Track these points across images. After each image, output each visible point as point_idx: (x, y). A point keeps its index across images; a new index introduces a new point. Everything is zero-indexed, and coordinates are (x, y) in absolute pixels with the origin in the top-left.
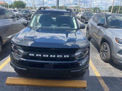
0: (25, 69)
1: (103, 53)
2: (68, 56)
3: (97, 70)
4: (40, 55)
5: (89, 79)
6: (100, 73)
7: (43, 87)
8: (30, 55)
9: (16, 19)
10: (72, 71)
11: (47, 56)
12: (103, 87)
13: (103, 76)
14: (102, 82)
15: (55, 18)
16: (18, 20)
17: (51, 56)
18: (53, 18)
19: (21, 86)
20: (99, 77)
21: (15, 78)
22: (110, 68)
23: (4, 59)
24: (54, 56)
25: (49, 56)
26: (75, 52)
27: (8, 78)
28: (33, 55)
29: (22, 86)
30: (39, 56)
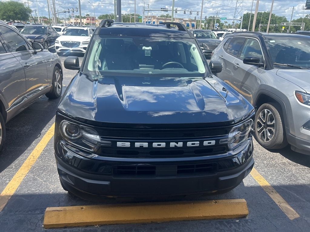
0: (107, 183)
1: (263, 129)
2: (213, 142)
3: (259, 171)
4: (146, 145)
5: (246, 193)
6: (266, 177)
7: (144, 224)
8: (119, 144)
9: (32, 51)
10: (222, 179)
11: (163, 145)
12: (284, 211)
13: (275, 184)
14: (277, 198)
15: (150, 48)
16: (35, 53)
17: (172, 144)
18: (144, 48)
19: (87, 226)
20: (266, 187)
21: (68, 208)
22: (284, 164)
23: (16, 162)
24: (180, 144)
25: (168, 144)
26: (227, 132)
27: (48, 209)
28: (128, 144)
29: (88, 228)
30: (141, 147)
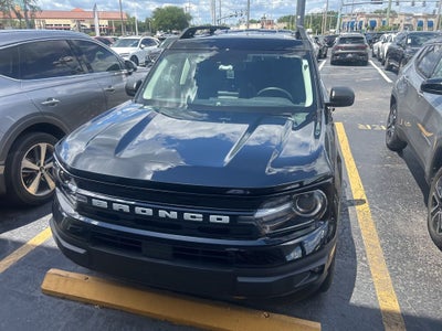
0: (82, 251)
2: (226, 219)
3: (394, 283)
4: (126, 208)
5: (343, 315)
6: (401, 297)
7: (154, 320)
8: (95, 202)
9: (125, 71)
11: (150, 212)
13: (413, 312)
15: (230, 67)
17: (162, 213)
18: (222, 67)
19: (87, 304)
25: (156, 211)
27: (52, 271)
28: (105, 204)
30: (121, 210)
